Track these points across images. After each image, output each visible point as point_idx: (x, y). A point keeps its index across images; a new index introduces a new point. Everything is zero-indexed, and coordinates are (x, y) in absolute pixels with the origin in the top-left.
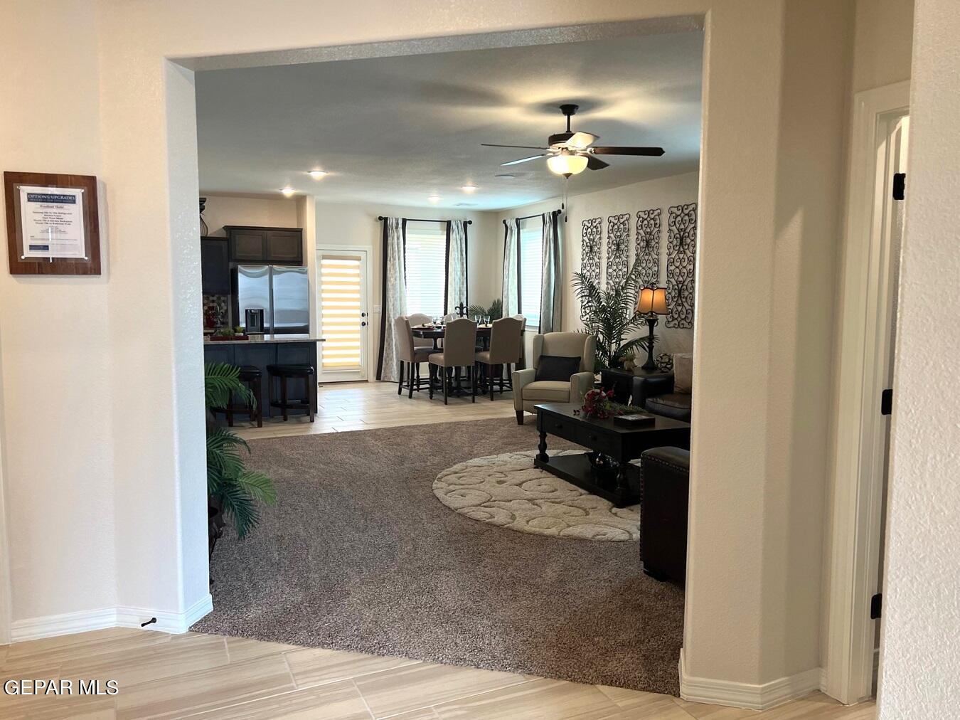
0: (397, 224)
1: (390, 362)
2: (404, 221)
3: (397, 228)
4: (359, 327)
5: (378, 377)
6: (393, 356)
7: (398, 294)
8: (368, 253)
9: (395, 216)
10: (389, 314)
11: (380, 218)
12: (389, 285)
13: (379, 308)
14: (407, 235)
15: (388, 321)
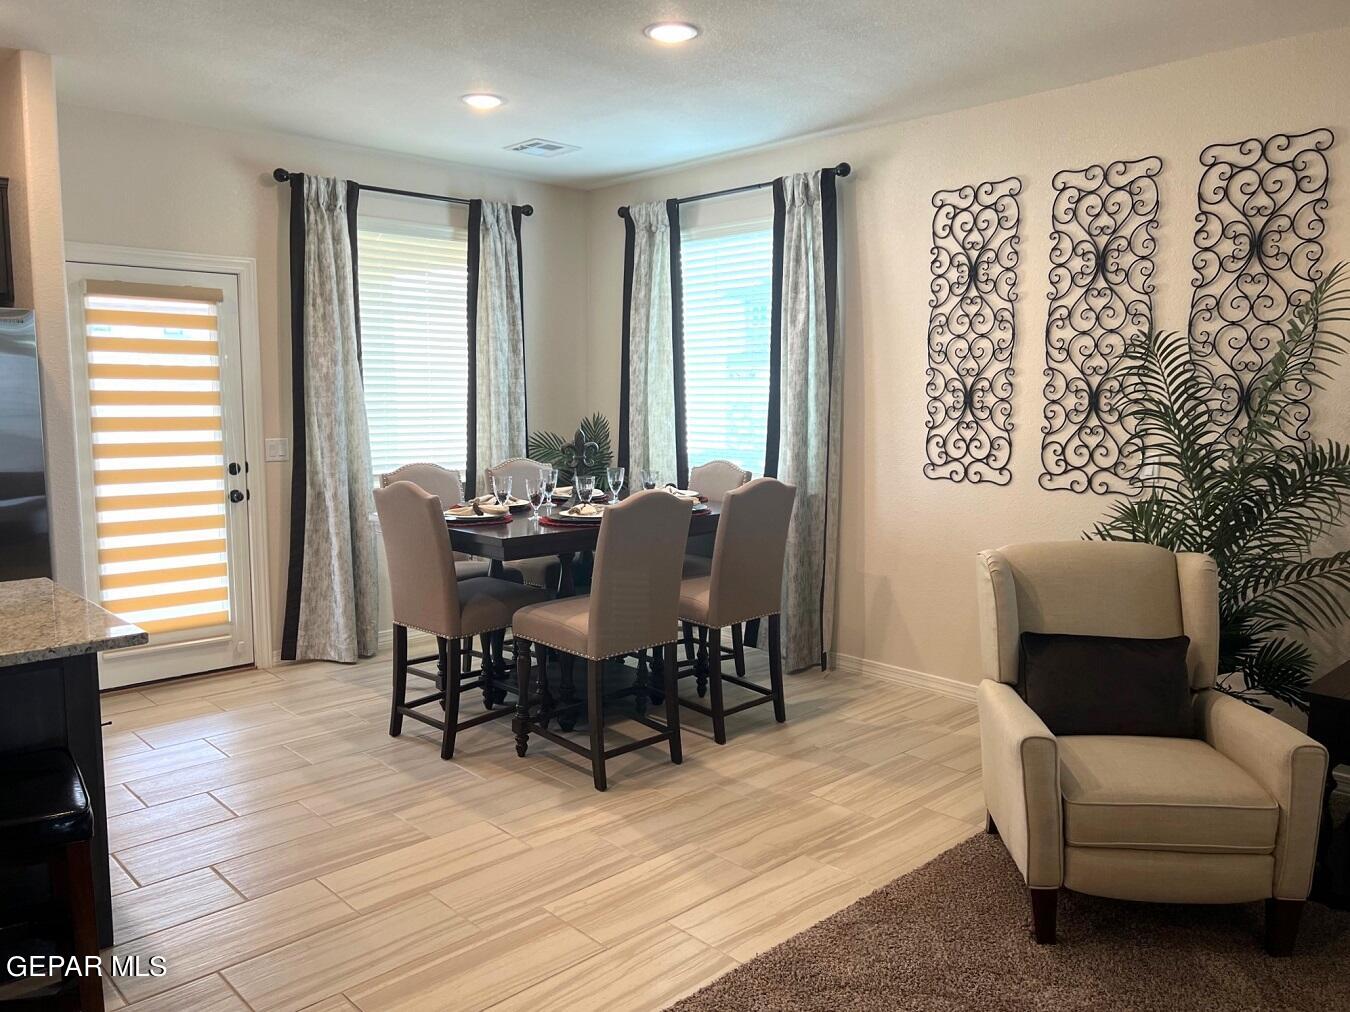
0: (333, 196)
1: (322, 603)
2: (353, 190)
3: (331, 208)
4: (218, 509)
5: (288, 651)
6: (330, 587)
7: (341, 407)
8: (244, 279)
9: (324, 170)
10: (314, 464)
11: (280, 175)
12: (314, 379)
13: (284, 447)
14: (360, 234)
15: (312, 484)
